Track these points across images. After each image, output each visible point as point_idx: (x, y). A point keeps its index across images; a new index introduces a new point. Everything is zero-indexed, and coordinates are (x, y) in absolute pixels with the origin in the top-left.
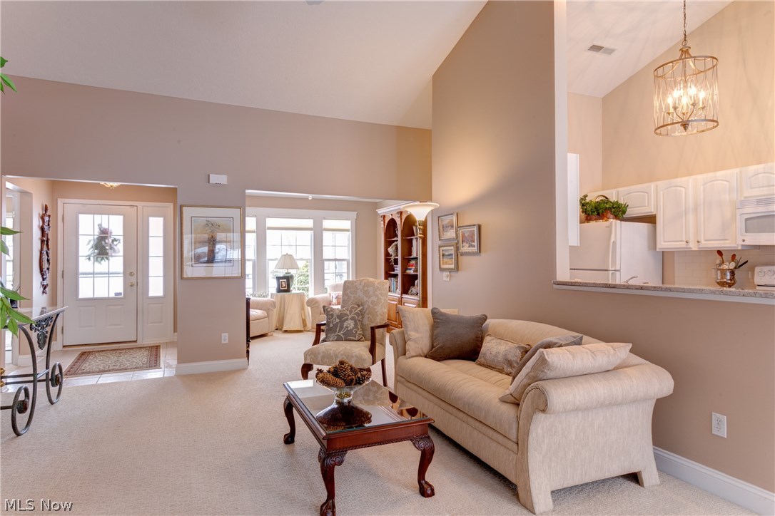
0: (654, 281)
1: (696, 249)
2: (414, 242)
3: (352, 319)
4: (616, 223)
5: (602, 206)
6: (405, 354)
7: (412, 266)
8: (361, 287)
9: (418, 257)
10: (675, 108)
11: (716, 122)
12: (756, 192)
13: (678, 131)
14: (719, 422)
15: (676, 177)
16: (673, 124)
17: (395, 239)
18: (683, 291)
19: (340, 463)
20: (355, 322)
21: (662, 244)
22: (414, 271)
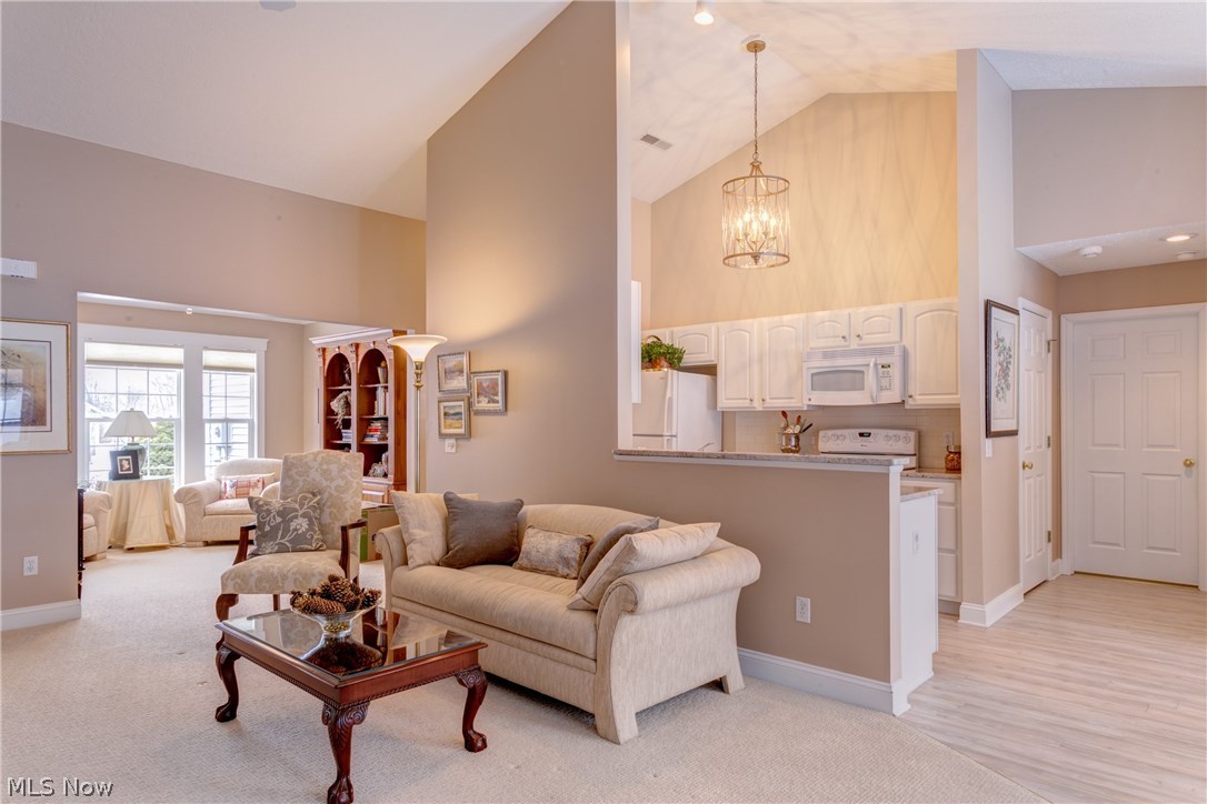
0: (714, 449)
1: (761, 409)
2: (380, 393)
3: (304, 516)
4: (672, 374)
5: (656, 350)
6: (406, 563)
7: (376, 430)
8: (316, 465)
9: (388, 415)
10: (746, 235)
11: (787, 257)
12: (822, 343)
13: (748, 263)
14: (804, 605)
15: (738, 319)
16: (745, 254)
17: (344, 387)
18: (745, 457)
19: (361, 720)
20: (310, 520)
21: (724, 403)
22: (379, 439)
